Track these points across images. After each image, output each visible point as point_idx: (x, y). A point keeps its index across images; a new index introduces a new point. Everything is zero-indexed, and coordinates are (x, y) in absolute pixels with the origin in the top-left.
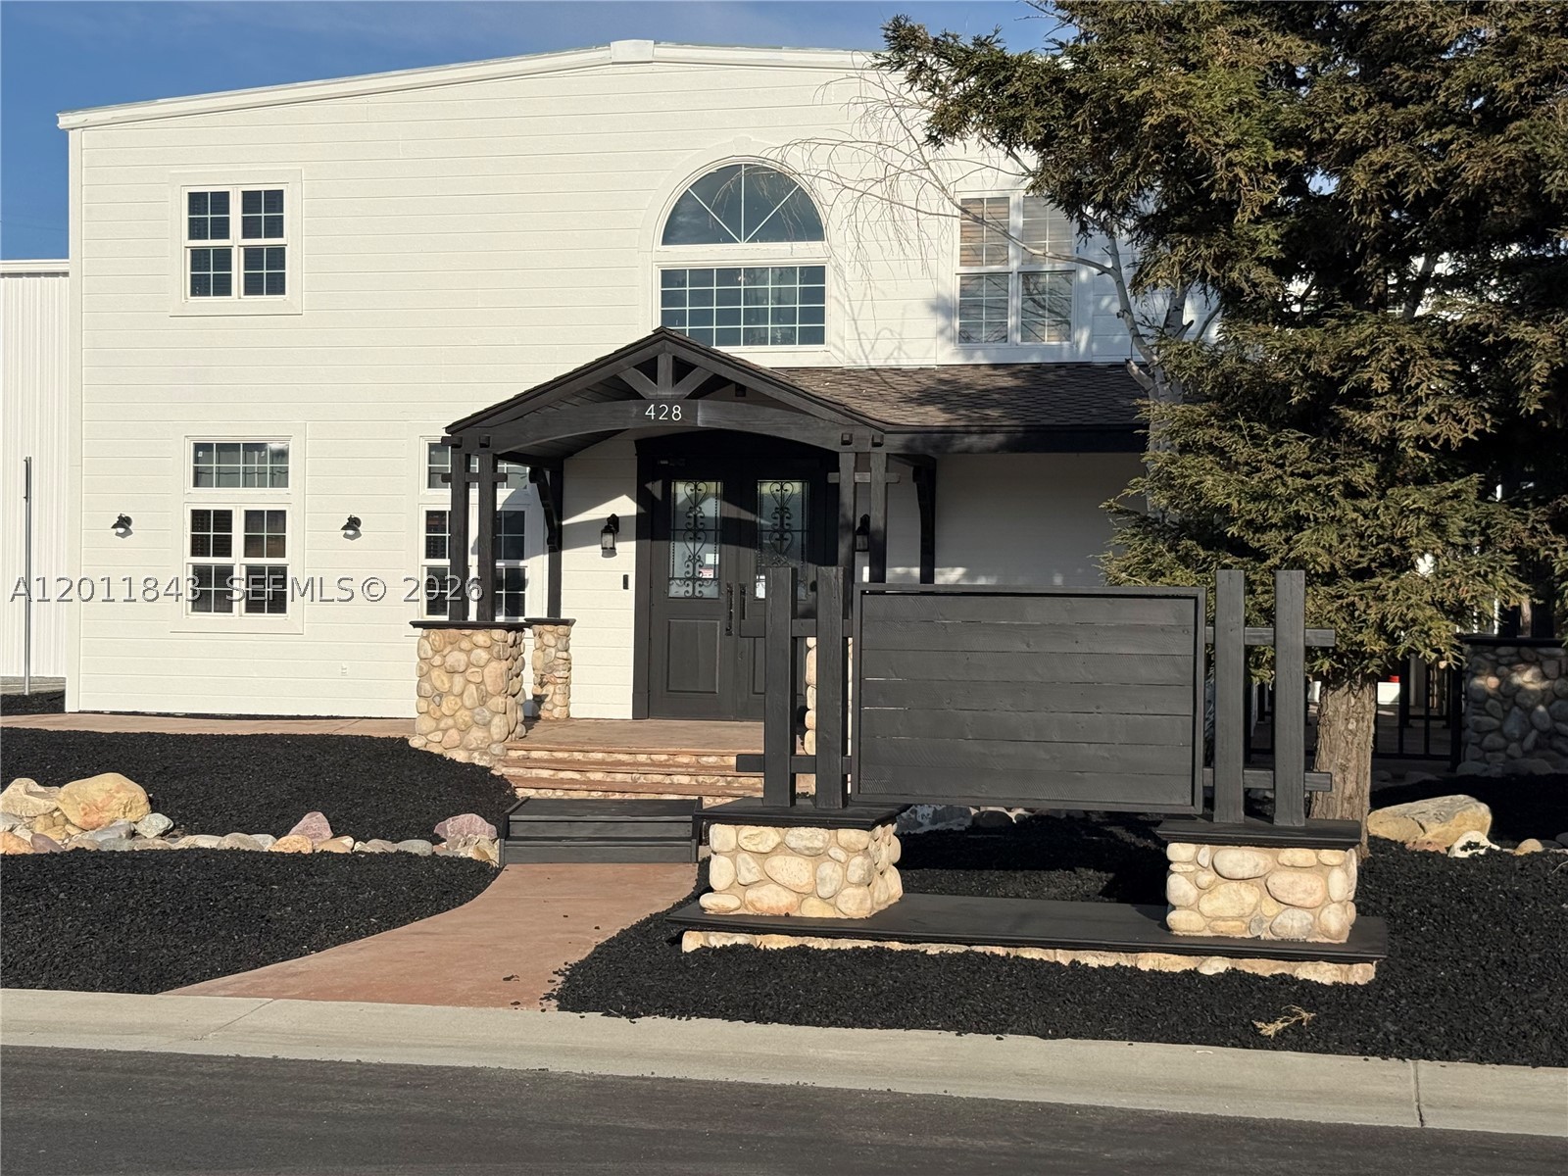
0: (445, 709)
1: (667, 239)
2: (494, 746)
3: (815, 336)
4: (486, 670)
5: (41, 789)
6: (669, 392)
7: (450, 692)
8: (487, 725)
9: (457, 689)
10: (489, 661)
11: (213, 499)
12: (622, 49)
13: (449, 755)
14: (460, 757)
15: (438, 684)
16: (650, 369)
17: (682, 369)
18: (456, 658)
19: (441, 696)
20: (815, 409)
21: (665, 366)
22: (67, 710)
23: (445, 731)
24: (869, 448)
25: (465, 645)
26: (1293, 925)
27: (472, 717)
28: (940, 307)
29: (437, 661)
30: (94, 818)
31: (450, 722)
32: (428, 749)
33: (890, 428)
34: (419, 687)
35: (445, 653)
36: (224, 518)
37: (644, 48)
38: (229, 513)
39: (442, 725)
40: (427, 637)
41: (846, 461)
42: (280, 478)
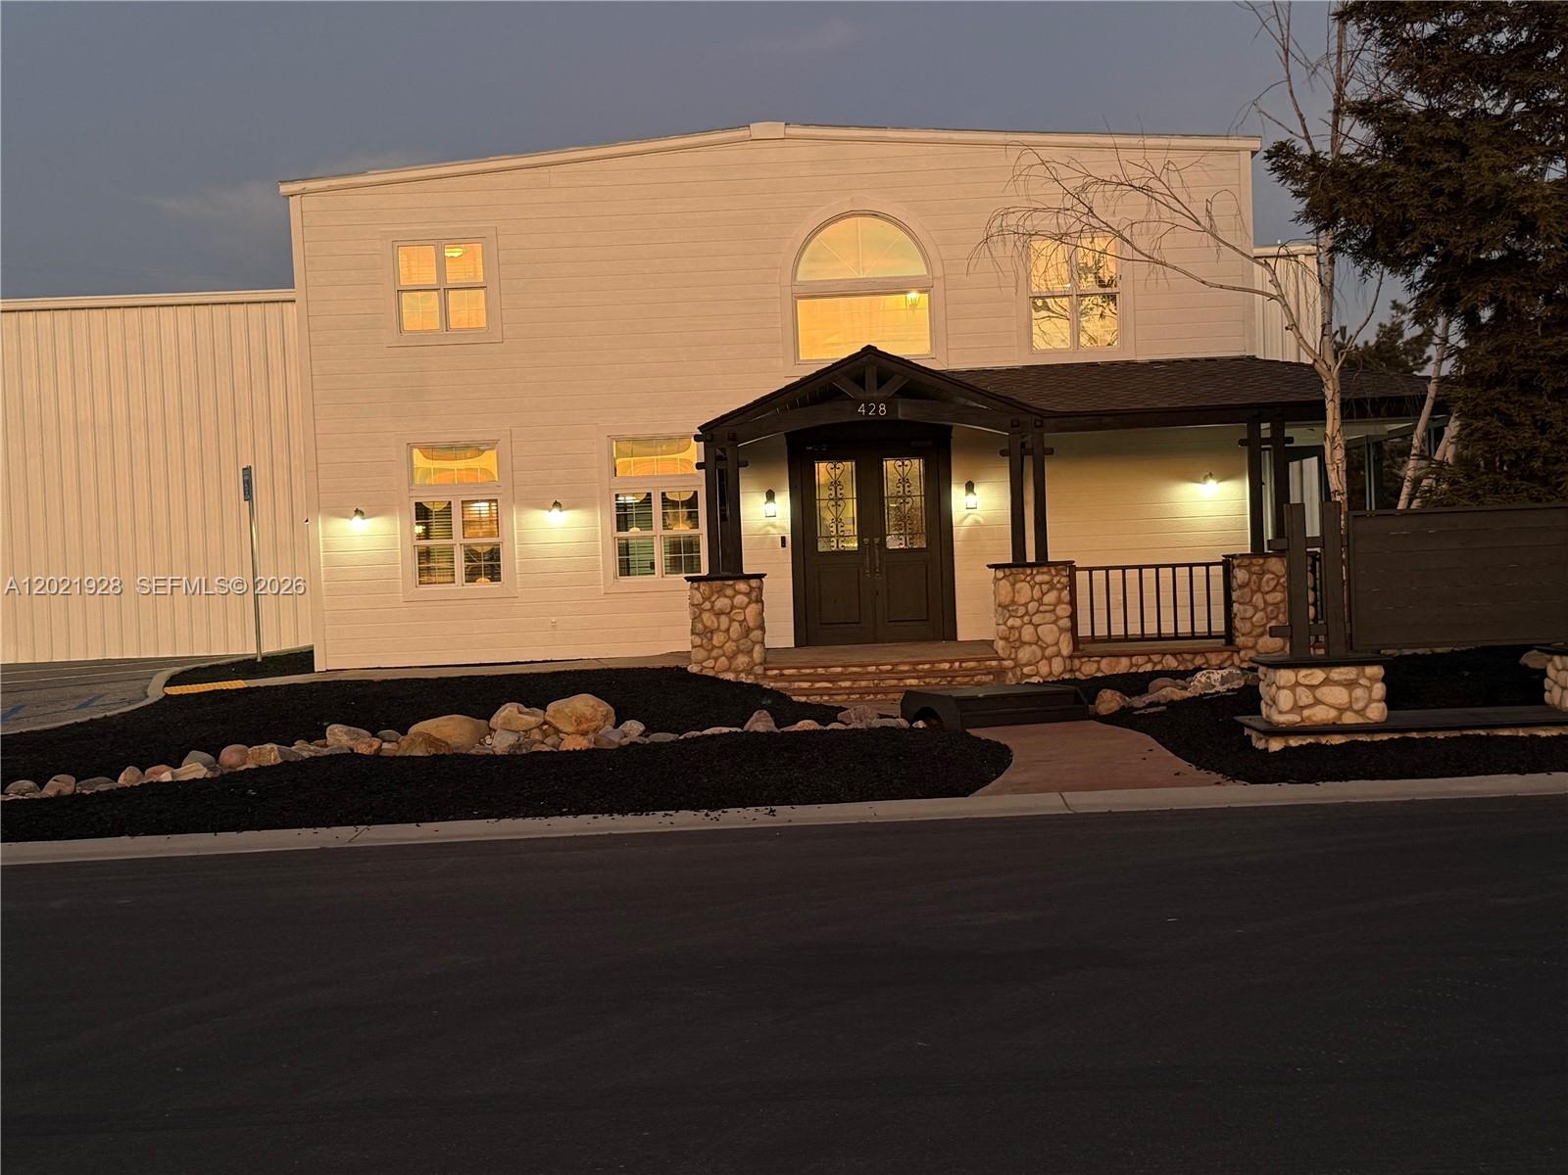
0: (715, 642)
2: (756, 668)
4: (747, 611)
5: (527, 710)
6: (875, 395)
7: (718, 629)
8: (750, 652)
9: (724, 626)
10: (749, 603)
12: (758, 129)
13: (721, 676)
14: (730, 676)
15: (708, 624)
18: (722, 603)
19: (712, 632)
22: (316, 670)
23: (716, 659)
24: (1031, 429)
25: (729, 592)
27: (737, 647)
29: (707, 606)
30: (584, 727)
31: (720, 652)
32: (704, 673)
33: (1046, 414)
34: (693, 627)
35: (713, 599)
37: (778, 129)
39: (715, 653)
40: (698, 589)
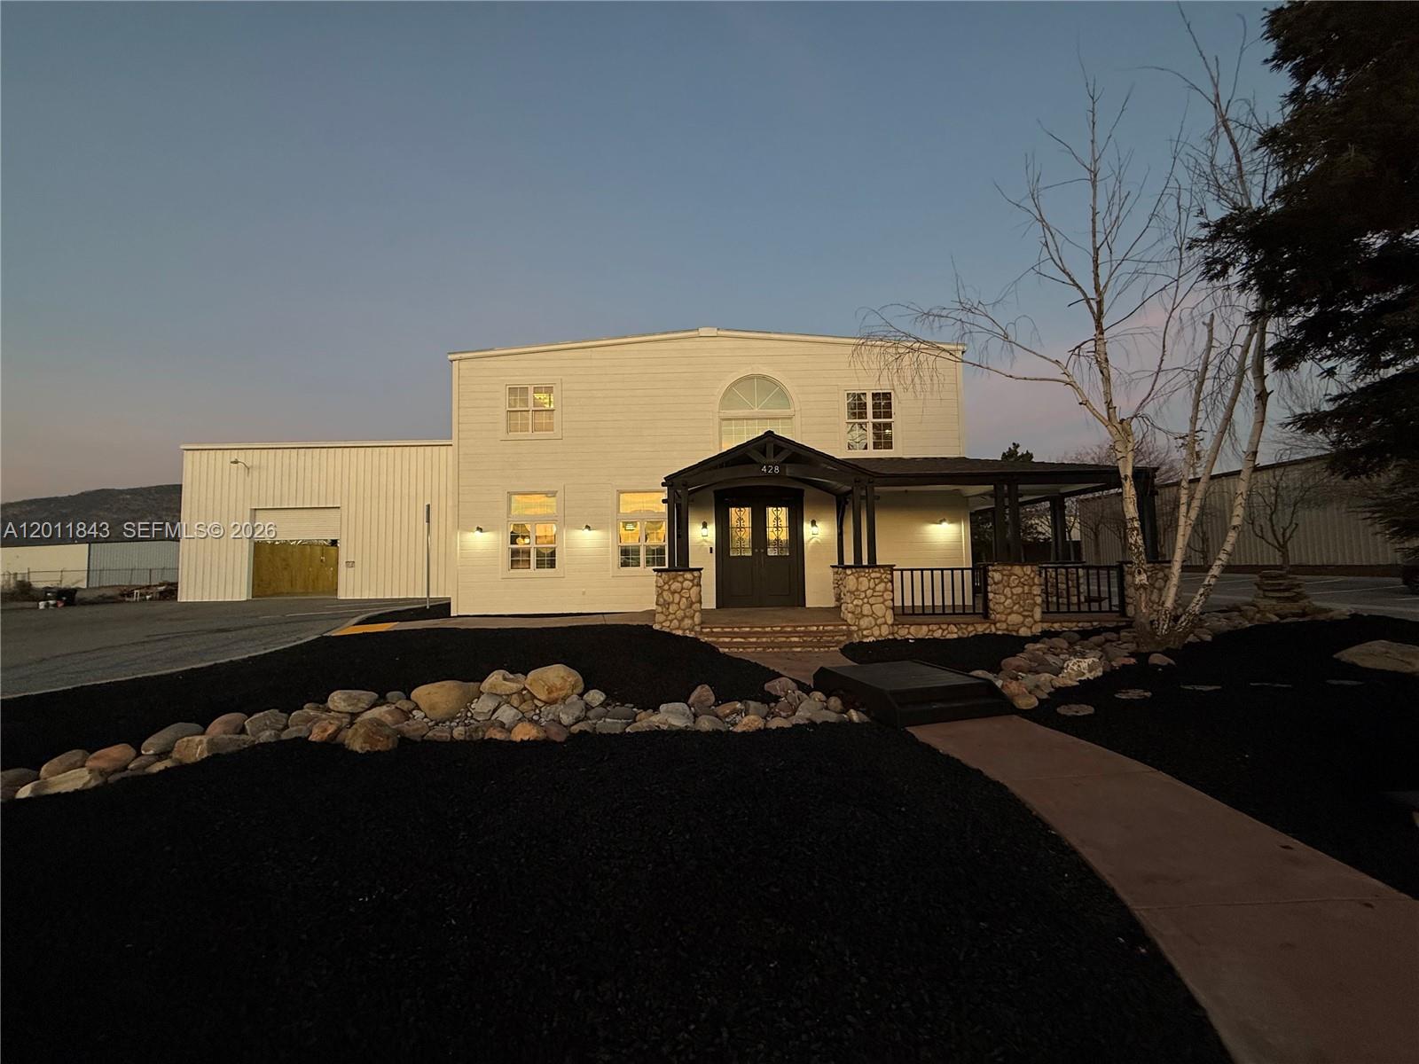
0: (670, 610)
2: (696, 627)
4: (691, 591)
5: (511, 676)
6: (771, 461)
7: (673, 602)
8: (692, 617)
9: (677, 600)
10: (692, 586)
12: (703, 331)
13: (674, 632)
14: (680, 633)
15: (667, 598)
17: (777, 451)
18: (676, 586)
19: (669, 604)
20: (842, 467)
21: (770, 448)
22: (452, 616)
23: (671, 621)
24: (866, 484)
25: (680, 579)
27: (685, 614)
29: (666, 587)
30: (555, 695)
31: (674, 616)
32: (663, 630)
33: (876, 475)
34: (657, 600)
35: (670, 583)
37: (713, 332)
39: (670, 618)
40: (661, 576)
41: (857, 490)
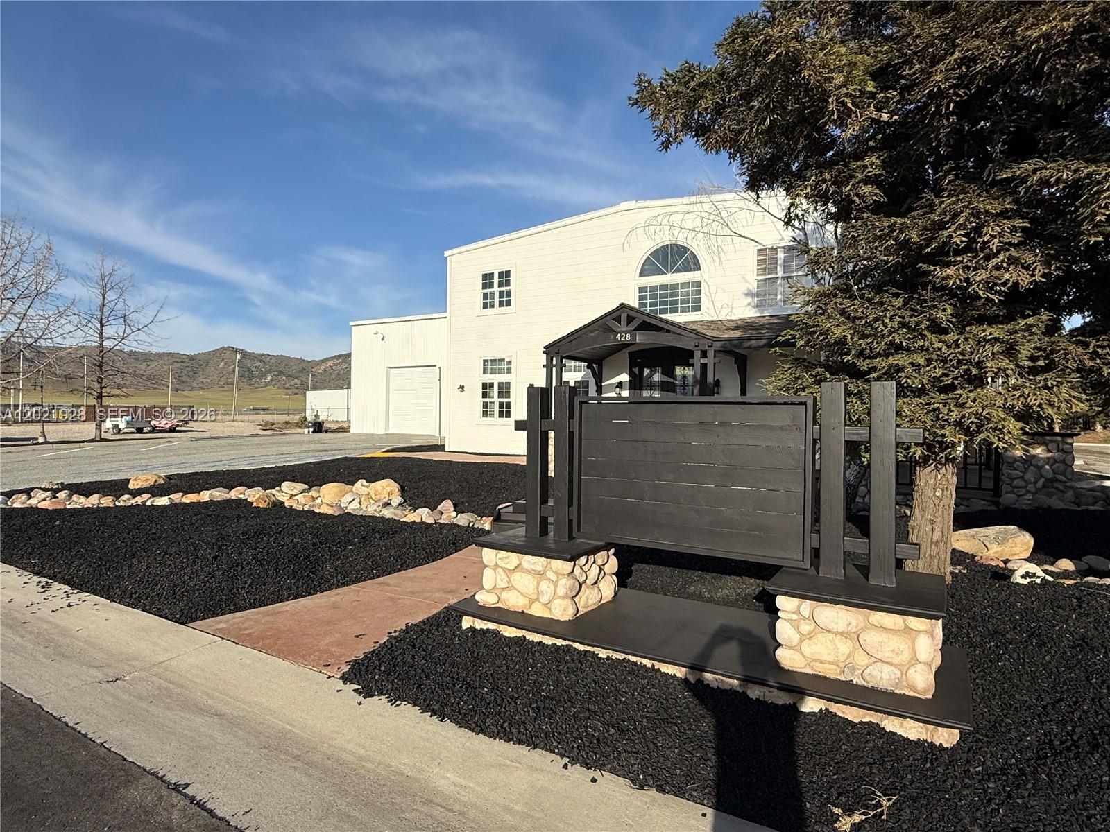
1: (641, 275)
3: (698, 309)
5: (367, 484)
6: (624, 329)
11: (489, 378)
16: (618, 320)
17: (630, 319)
20: (683, 332)
21: (624, 318)
22: (446, 451)
24: (707, 348)
26: (882, 677)
28: (750, 294)
33: (715, 339)
36: (492, 385)
38: (493, 383)
41: (697, 354)
42: (509, 371)
